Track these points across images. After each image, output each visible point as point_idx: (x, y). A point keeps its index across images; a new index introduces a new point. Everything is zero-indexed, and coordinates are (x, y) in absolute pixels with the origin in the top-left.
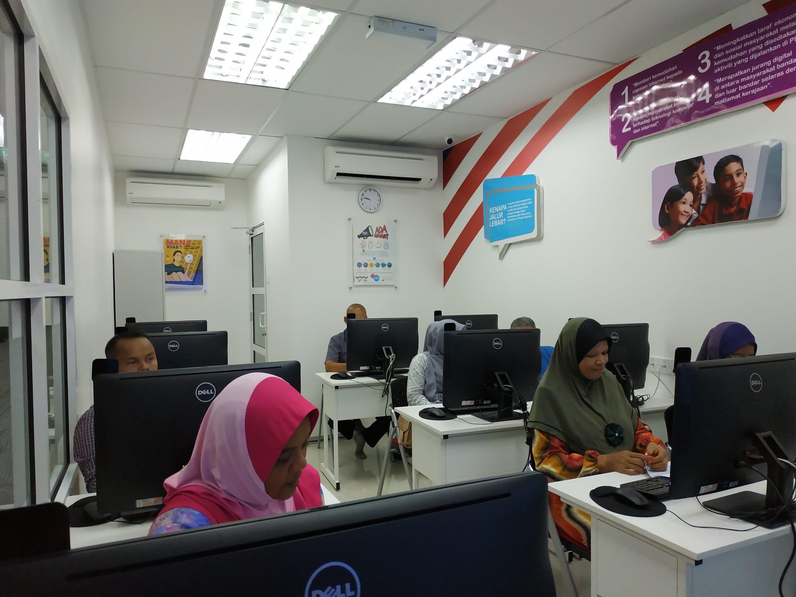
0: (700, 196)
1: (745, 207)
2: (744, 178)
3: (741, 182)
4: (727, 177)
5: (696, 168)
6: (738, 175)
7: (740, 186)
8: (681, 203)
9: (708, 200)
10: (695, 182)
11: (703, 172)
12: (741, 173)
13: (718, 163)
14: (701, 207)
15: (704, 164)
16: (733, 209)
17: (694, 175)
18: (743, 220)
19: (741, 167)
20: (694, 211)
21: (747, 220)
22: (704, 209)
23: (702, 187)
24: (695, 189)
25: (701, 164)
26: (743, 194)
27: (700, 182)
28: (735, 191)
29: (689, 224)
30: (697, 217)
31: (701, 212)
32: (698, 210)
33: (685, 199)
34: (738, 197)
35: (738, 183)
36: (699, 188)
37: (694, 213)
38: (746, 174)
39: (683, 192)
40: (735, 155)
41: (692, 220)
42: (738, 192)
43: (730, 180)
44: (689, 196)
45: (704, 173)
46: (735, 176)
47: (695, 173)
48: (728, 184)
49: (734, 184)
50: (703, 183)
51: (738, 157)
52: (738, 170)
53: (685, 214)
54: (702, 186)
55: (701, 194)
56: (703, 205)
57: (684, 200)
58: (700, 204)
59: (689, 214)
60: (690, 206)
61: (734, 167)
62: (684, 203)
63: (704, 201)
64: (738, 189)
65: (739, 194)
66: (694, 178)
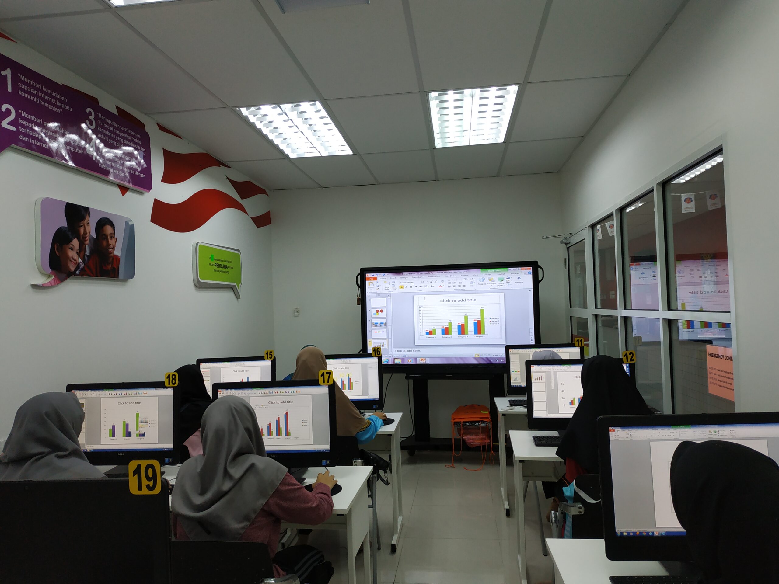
0: (84, 246)
1: (116, 267)
2: (115, 242)
3: (113, 245)
4: (104, 236)
5: (83, 218)
6: (111, 238)
7: (112, 248)
8: (69, 248)
9: (91, 252)
10: (82, 231)
11: (88, 223)
12: (113, 237)
13: (99, 220)
14: (86, 258)
15: (89, 216)
16: (110, 267)
17: (82, 223)
18: (116, 279)
19: (112, 232)
20: (80, 260)
21: (118, 279)
22: (89, 259)
23: (87, 239)
24: (81, 238)
25: (88, 216)
26: (114, 255)
27: (85, 233)
28: (109, 251)
29: (77, 272)
30: (83, 267)
31: (86, 262)
32: (84, 260)
33: (71, 244)
34: (111, 257)
35: (111, 245)
36: (84, 238)
37: (81, 262)
38: (116, 239)
39: (71, 237)
40: (110, 219)
41: (80, 269)
42: (111, 253)
43: (106, 240)
44: (75, 243)
45: (89, 225)
46: (109, 238)
47: (83, 222)
48: (105, 243)
49: (108, 245)
50: (87, 235)
51: (112, 222)
52: (111, 234)
53: (73, 261)
54: (87, 237)
55: (86, 245)
56: (87, 255)
57: (71, 246)
58: (85, 255)
59: (76, 261)
60: (77, 254)
61: (108, 230)
62: (72, 249)
63: (88, 252)
64: (111, 250)
65: (112, 255)
66: (81, 226)
